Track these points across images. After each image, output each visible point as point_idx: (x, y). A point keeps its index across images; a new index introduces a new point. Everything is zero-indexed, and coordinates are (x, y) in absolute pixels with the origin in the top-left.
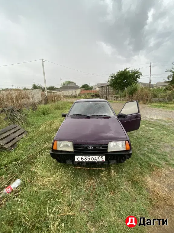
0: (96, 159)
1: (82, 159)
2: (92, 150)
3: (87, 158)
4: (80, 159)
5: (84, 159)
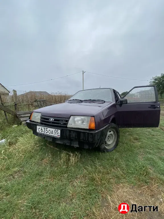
0: (53, 133)
1: (42, 131)
2: (53, 123)
3: (45, 130)
4: (40, 130)
5: (43, 130)
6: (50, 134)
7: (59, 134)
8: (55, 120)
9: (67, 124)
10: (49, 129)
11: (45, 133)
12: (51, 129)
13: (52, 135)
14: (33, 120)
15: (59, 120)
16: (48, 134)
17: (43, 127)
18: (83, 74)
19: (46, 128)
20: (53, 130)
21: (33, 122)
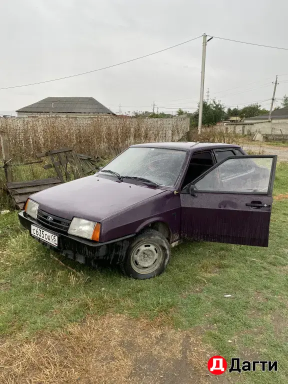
0: (49, 239)
1: (37, 233)
2: (51, 223)
3: (41, 233)
4: (35, 232)
5: (39, 234)
6: (47, 240)
7: (56, 242)
8: (54, 220)
9: (67, 229)
10: (45, 232)
11: (41, 237)
12: (48, 234)
13: (49, 241)
14: (28, 213)
15: (60, 222)
16: (44, 239)
17: (39, 229)
18: (205, 44)
19: (42, 230)
20: (50, 235)
21: (29, 216)
